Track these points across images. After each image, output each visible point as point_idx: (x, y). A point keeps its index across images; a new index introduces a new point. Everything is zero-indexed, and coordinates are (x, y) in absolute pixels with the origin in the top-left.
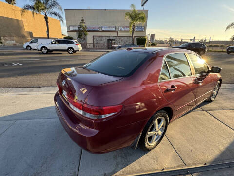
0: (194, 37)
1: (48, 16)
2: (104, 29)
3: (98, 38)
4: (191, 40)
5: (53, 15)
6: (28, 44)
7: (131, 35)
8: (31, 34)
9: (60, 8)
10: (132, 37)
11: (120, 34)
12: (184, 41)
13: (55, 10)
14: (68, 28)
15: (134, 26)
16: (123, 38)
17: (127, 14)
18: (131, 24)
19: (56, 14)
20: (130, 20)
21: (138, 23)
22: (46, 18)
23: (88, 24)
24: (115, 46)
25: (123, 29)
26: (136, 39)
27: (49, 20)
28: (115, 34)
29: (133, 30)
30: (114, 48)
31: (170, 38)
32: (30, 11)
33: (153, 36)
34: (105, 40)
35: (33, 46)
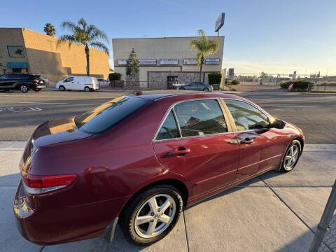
0: (295, 72)
1: (90, 47)
2: (162, 63)
3: (154, 75)
4: (290, 75)
5: (97, 48)
6: (61, 83)
7: (199, 71)
8: (69, 70)
9: (104, 36)
10: (200, 72)
11: (185, 69)
12: (282, 77)
13: (98, 40)
14: (116, 62)
15: (203, 58)
16: (188, 74)
17: (193, 43)
18: (199, 55)
19: (100, 45)
20: (197, 51)
21: (208, 54)
22: (87, 50)
23: (140, 57)
24: (176, 85)
25: (189, 63)
26: (206, 75)
27: (91, 53)
28: (178, 69)
29: (202, 63)
30: (174, 88)
31: (262, 73)
32: (68, 41)
33: (231, 71)
34: (164, 77)
35: (68, 86)
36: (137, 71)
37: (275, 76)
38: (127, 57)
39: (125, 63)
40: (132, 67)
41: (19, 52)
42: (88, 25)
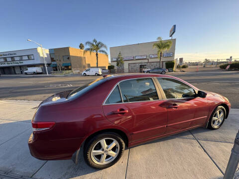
0: (231, 57)
1: (98, 53)
2: (137, 58)
3: (132, 65)
4: (227, 59)
5: (102, 53)
6: (84, 72)
7: (159, 61)
9: (105, 47)
11: (150, 60)
12: (220, 61)
13: (103, 49)
14: (112, 59)
15: (161, 53)
16: (153, 63)
17: (154, 45)
18: (158, 51)
19: (103, 51)
20: (157, 49)
21: (165, 51)
22: (97, 54)
23: (125, 56)
24: (145, 70)
25: (153, 57)
26: (164, 63)
27: (99, 56)
28: (146, 61)
29: (161, 56)
30: (144, 72)
33: (181, 60)
34: (138, 66)
35: (87, 73)
36: (122, 64)
37: (216, 61)
38: (117, 56)
39: (116, 60)
40: (119, 62)
41: (68, 58)
42: (98, 42)
